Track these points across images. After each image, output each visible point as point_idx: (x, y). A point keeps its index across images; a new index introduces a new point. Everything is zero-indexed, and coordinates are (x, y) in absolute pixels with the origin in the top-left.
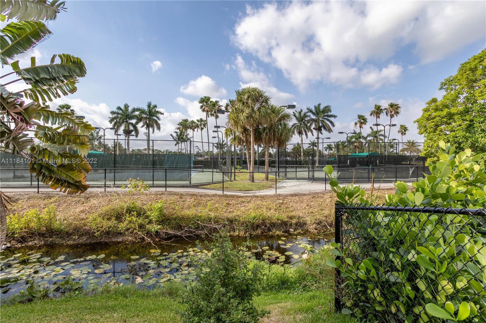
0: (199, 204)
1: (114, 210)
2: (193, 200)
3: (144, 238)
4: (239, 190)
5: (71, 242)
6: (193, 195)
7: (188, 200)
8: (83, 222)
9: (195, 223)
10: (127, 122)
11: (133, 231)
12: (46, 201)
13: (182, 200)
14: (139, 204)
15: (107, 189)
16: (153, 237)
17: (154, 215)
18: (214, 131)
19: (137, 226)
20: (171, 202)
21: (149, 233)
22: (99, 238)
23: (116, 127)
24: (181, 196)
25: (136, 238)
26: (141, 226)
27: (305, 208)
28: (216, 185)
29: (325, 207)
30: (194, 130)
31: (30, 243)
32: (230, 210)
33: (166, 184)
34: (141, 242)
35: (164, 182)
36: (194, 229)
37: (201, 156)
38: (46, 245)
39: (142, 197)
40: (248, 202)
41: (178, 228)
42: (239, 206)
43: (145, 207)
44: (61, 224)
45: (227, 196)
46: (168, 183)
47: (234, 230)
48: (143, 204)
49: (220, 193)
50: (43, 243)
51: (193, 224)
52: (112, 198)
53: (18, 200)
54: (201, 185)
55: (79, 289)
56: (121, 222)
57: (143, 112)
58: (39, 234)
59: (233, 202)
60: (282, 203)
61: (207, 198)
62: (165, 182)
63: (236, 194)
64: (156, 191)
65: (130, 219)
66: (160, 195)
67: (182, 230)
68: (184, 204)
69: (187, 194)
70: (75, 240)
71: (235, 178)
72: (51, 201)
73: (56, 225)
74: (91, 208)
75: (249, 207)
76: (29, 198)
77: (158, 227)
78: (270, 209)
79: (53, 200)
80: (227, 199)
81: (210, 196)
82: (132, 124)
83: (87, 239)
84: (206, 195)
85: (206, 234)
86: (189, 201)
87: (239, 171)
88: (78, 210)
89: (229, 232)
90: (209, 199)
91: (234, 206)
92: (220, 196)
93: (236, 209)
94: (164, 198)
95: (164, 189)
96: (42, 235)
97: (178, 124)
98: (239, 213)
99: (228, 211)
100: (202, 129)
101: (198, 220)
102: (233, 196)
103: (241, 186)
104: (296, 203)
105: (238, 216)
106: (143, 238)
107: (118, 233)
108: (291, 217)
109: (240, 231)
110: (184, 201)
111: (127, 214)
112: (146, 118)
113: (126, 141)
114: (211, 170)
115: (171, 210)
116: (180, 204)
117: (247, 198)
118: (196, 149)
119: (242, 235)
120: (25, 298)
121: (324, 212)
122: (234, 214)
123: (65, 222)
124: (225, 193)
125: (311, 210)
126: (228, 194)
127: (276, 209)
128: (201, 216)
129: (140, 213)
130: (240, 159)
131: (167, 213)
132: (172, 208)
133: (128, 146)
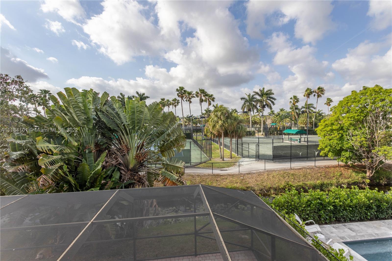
7: (197, 179)
13: (194, 179)
27: (254, 182)
29: (264, 181)
30: (169, 107)
42: (222, 181)
54: (196, 165)
60: (243, 179)
61: (205, 177)
78: (237, 183)
100: (175, 106)
103: (218, 165)
104: (250, 179)
108: (248, 187)
121: (263, 184)
125: (257, 183)
127: (240, 183)
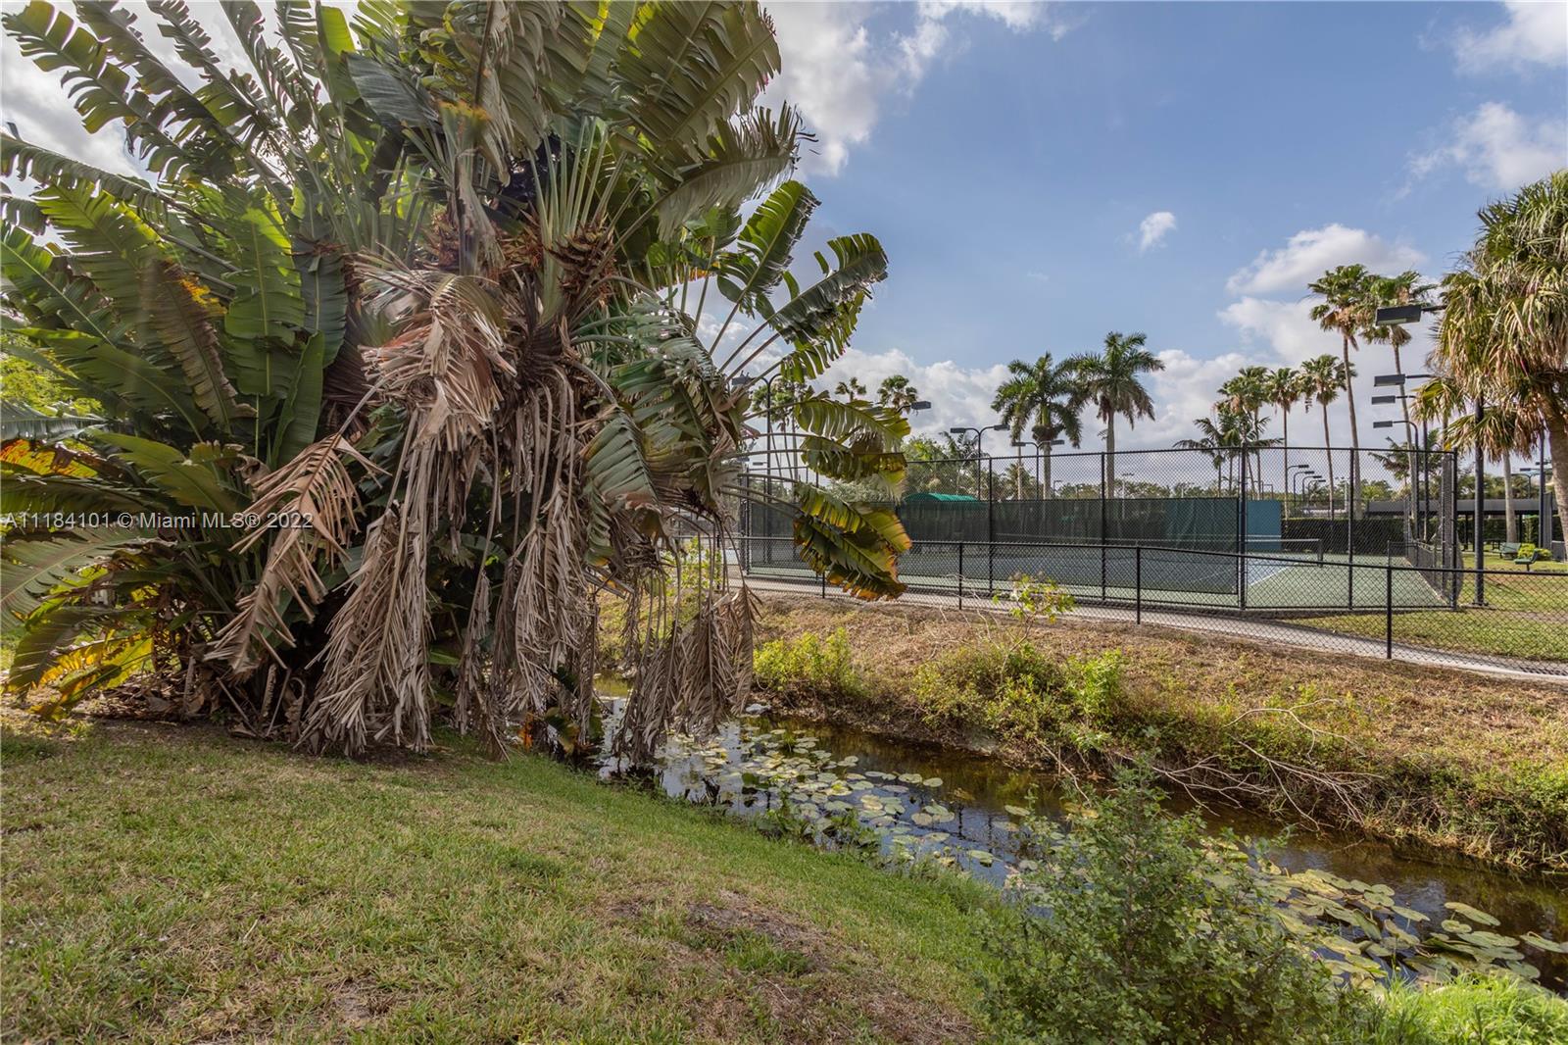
0: (1263, 685)
1: (975, 660)
2: (1239, 664)
3: (1052, 759)
4: (1498, 654)
5: (876, 729)
6: (1239, 647)
7: (1221, 663)
8: (902, 680)
9: (1241, 752)
10: (1044, 402)
11: (1023, 732)
12: (835, 619)
13: (1197, 660)
14: (1047, 653)
15: (966, 602)
16: (1083, 765)
17: (1088, 697)
18: (1375, 400)
19: (1035, 720)
20: (1154, 661)
21: (1068, 750)
22: (938, 732)
23: (1012, 424)
24: (1195, 644)
25: (1030, 755)
26: (1048, 724)
28: (1365, 618)
30: (1286, 407)
31: (802, 712)
32: (1416, 728)
33: (1139, 599)
34: (1045, 771)
35: (1131, 593)
36: (1235, 771)
37: (1324, 502)
38: (828, 722)
39: (1059, 633)
40: (1535, 712)
41: (1172, 756)
42: (1475, 720)
43: (1063, 666)
44: (859, 679)
45: (1408, 670)
46: (1146, 594)
47: (1435, 819)
48: (1061, 657)
49: (1378, 652)
50: (823, 716)
51: (1231, 753)
52: (976, 626)
53: (789, 609)
54: (1293, 615)
55: (870, 847)
56: (991, 699)
57: (1092, 365)
58: (819, 693)
59: (1444, 698)
61: (1303, 666)
62: (1135, 591)
63: (1461, 664)
64: (1107, 621)
65: (1015, 694)
66: (1118, 632)
67: (1185, 764)
68: (1203, 674)
69: (1220, 642)
70: (883, 724)
71: (1480, 597)
72: (845, 618)
73: (848, 678)
74: (923, 647)
75: (1537, 737)
76: (807, 608)
77: (1099, 737)
79: (849, 616)
80: (1409, 682)
81: (1322, 661)
82: (1058, 408)
83: (910, 727)
84: (1298, 655)
85: (1288, 805)
86: (1224, 667)
87: (1523, 568)
88: (895, 649)
89: (1407, 820)
90: (1312, 668)
91: (1442, 715)
92: (1369, 665)
93: (1451, 732)
94: (1130, 644)
95: (1130, 616)
96: (823, 697)
97: (1221, 391)
98: (1467, 752)
99: (1409, 732)
100: (1326, 398)
101: (1253, 743)
102: (1445, 675)
103: (1512, 637)
105: (1463, 763)
106: (1051, 763)
107: (984, 730)
109: (1468, 830)
110: (1202, 665)
111: (1009, 679)
112: (1101, 384)
113: (1042, 460)
114: (1345, 559)
115: (1148, 690)
116: (1185, 673)
117: (1532, 692)
118: (1300, 478)
119: (1481, 855)
120: (770, 828)
122: (1437, 751)
123: (868, 674)
124: (1399, 654)
126: (1414, 660)
128: (1268, 731)
129: (1047, 682)
130: (1536, 512)
131: (1132, 695)
132: (1154, 684)
133: (1047, 477)
